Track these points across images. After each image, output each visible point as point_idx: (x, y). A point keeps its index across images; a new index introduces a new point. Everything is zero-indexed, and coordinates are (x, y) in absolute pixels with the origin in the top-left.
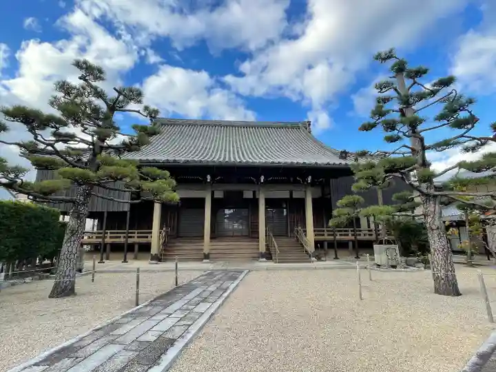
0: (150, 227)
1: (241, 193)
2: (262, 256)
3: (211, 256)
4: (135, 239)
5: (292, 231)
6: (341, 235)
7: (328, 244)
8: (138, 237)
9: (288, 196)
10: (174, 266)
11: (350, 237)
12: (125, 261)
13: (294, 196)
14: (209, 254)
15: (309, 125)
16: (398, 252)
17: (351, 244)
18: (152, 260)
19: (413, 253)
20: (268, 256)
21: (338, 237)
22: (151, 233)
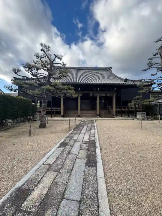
0: (60, 106)
1: (89, 94)
2: (98, 116)
3: (81, 116)
4: (54, 110)
8: (55, 109)
9: (105, 95)
10: (75, 118)
11: (126, 110)
12: (52, 117)
13: (107, 95)
14: (80, 115)
15: (111, 69)
16: (145, 115)
17: (126, 112)
18: (61, 117)
19: (150, 115)
20: (100, 116)
21: (122, 109)
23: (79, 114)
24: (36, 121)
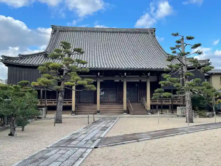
2: (125, 112)
5: (140, 99)
6: (165, 102)
7: (158, 106)
11: (170, 103)
17: (170, 107)
18: (72, 113)
22: (72, 100)
23: (98, 109)
24: (41, 118)
